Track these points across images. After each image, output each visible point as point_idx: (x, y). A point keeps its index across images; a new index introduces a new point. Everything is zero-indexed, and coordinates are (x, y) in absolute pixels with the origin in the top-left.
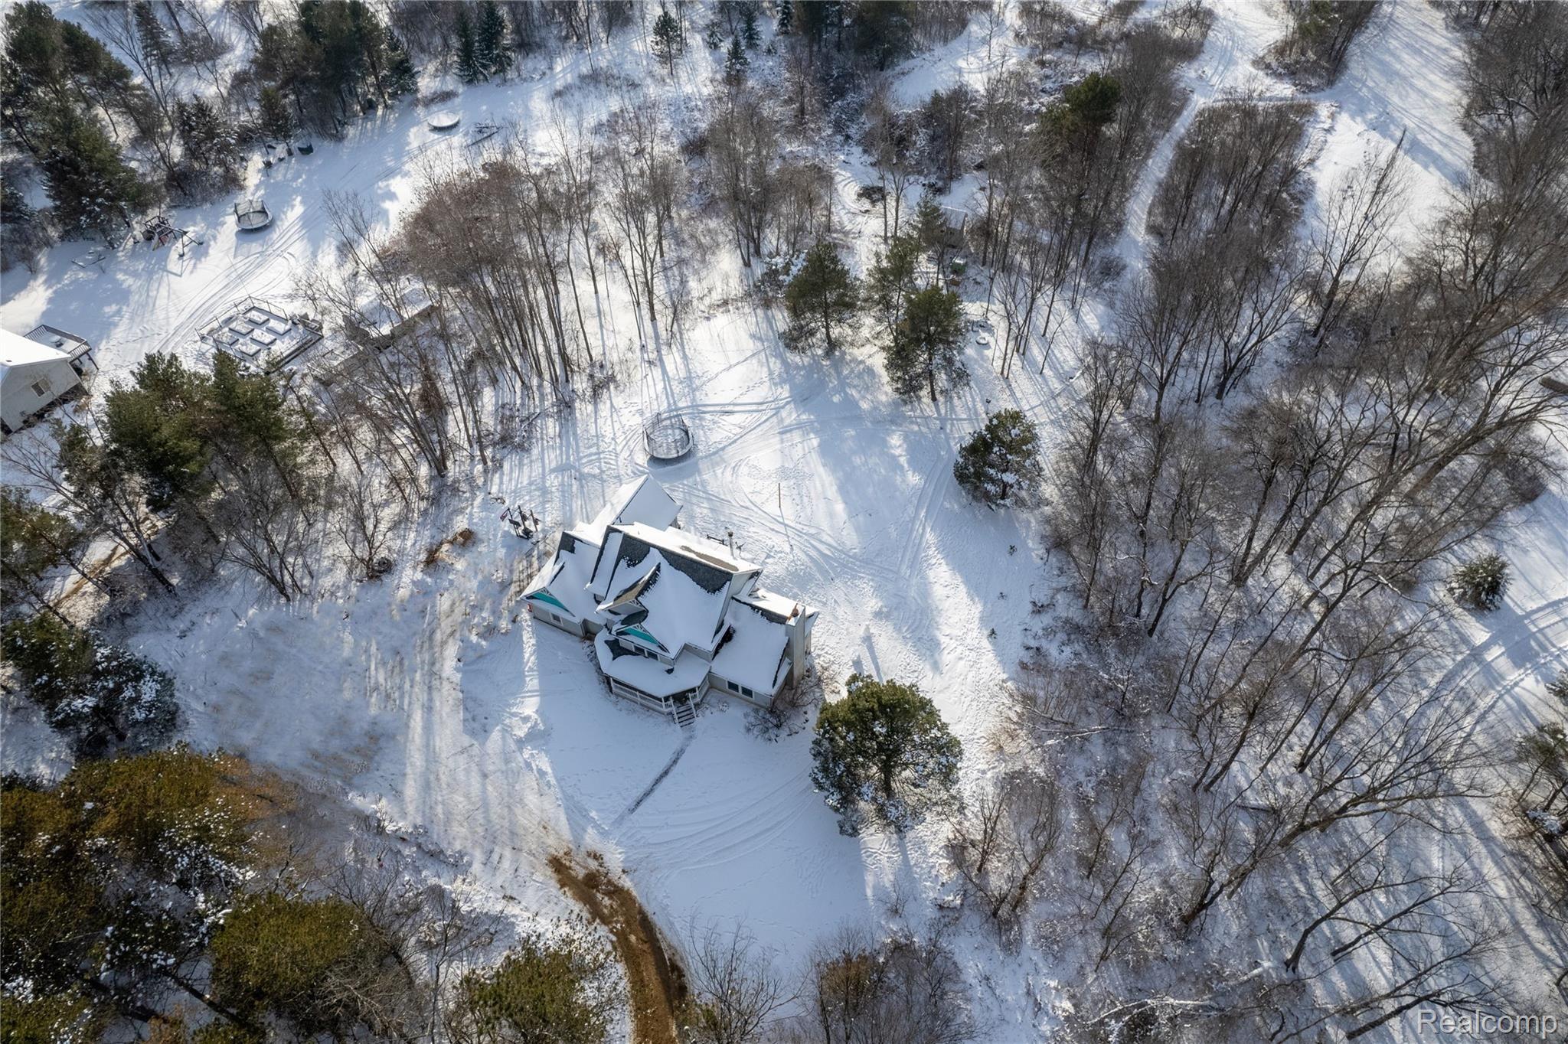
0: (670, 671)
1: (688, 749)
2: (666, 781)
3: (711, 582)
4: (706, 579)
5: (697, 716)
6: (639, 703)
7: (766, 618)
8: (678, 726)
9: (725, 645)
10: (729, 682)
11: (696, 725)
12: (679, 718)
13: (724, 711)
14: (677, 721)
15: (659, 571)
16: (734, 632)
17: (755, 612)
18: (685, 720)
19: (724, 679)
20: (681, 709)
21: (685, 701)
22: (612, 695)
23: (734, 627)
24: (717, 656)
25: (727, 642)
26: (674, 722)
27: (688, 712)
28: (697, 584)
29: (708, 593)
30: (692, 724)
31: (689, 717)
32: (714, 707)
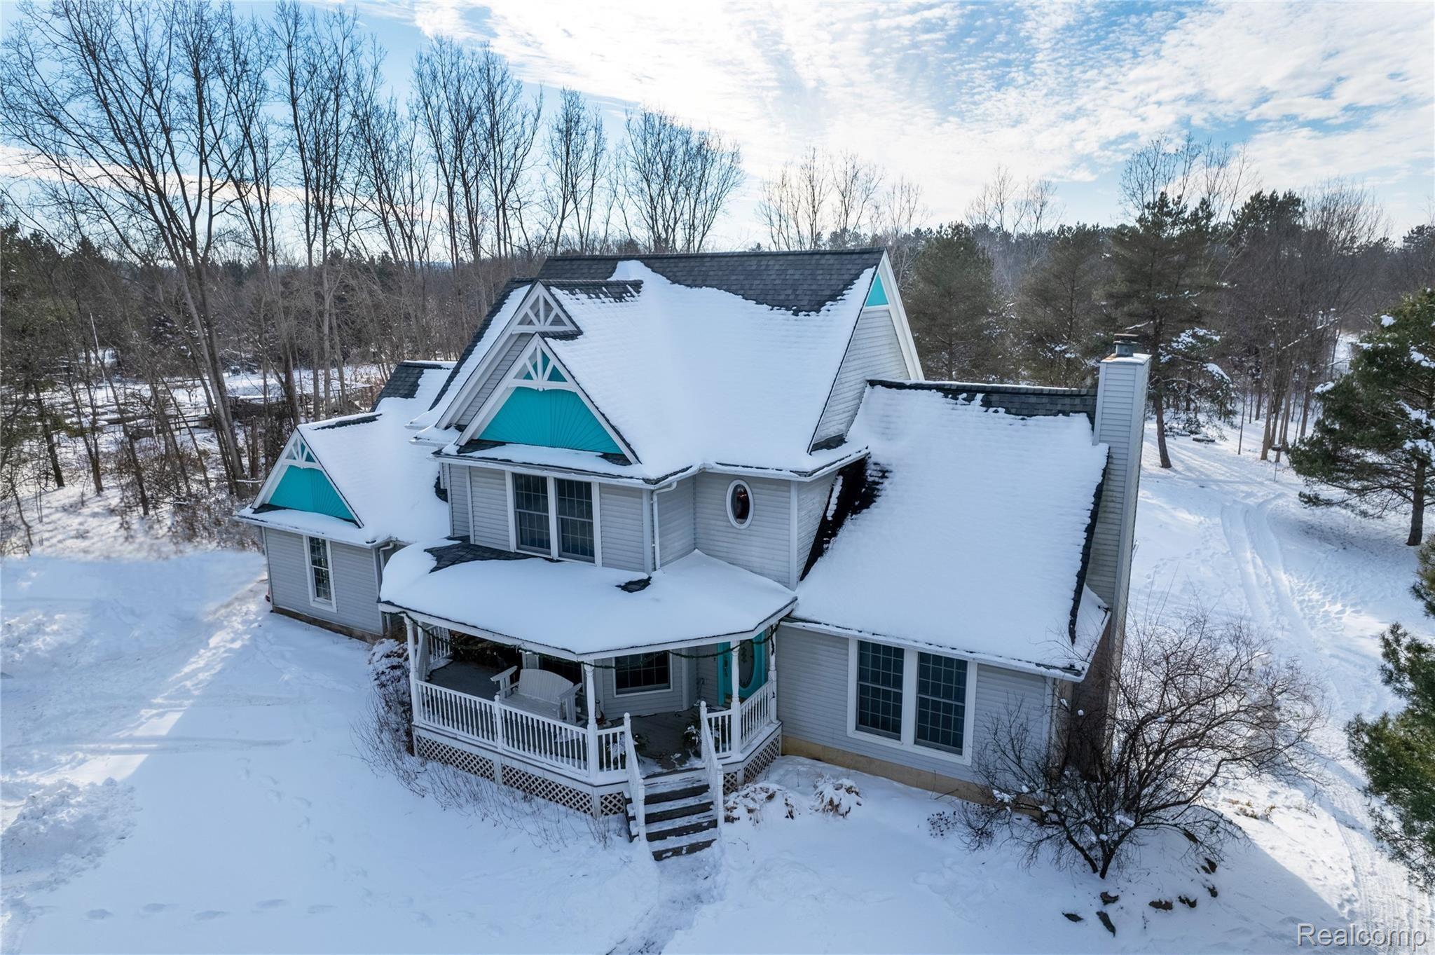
0: (635, 586)
3: (805, 287)
4: (790, 282)
5: (728, 819)
6: (498, 774)
7: (1001, 410)
8: (643, 848)
9: (848, 524)
10: (863, 645)
11: (723, 851)
12: (650, 819)
13: (843, 809)
14: (639, 828)
15: (638, 292)
16: (883, 477)
17: (960, 401)
18: (679, 832)
19: (843, 641)
20: (665, 784)
21: (682, 761)
22: (407, 757)
23: (881, 461)
24: (820, 564)
25: (857, 510)
26: (629, 833)
27: (692, 801)
28: (758, 303)
29: (796, 313)
30: (707, 850)
31: (694, 819)
32: (803, 793)
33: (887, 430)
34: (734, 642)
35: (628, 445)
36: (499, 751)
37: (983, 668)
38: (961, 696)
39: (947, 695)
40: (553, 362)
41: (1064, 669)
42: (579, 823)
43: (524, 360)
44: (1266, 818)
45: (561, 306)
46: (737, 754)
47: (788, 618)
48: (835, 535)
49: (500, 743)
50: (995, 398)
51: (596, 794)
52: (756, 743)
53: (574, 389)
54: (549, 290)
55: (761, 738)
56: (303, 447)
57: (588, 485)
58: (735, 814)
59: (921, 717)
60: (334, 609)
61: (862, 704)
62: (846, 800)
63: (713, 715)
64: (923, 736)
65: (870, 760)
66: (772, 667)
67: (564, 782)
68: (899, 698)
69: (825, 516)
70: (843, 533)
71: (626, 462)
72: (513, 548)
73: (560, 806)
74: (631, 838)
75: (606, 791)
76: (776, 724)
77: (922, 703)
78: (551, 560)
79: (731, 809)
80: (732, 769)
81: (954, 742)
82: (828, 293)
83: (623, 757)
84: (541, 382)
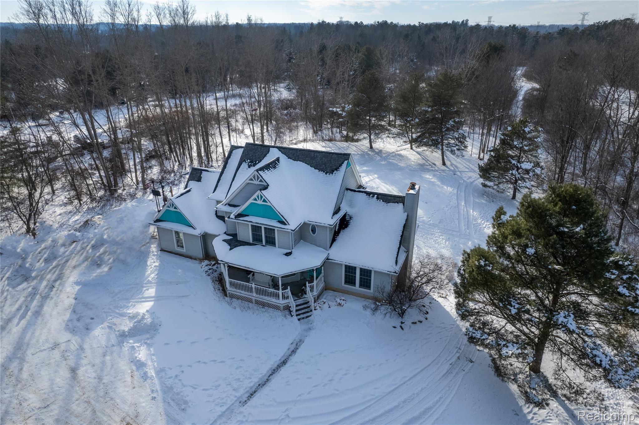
0: (288, 254)
1: (307, 340)
2: (284, 370)
3: (328, 165)
4: (324, 163)
5: (315, 309)
6: (254, 301)
7: (381, 200)
8: (295, 318)
9: (341, 232)
10: (346, 266)
11: (314, 317)
12: (297, 311)
13: (342, 305)
14: (294, 313)
15: (279, 162)
16: (351, 219)
17: (371, 197)
18: (303, 314)
19: (342, 265)
20: (298, 302)
21: (302, 295)
22: (226, 297)
23: (350, 214)
24: (335, 244)
25: (344, 229)
26: (291, 315)
27: (305, 306)
28: (315, 169)
29: (326, 174)
30: (310, 317)
31: (306, 310)
32: (332, 301)
33: (351, 205)
34: (315, 269)
35: (286, 220)
36: (254, 296)
37: (375, 272)
38: (370, 277)
39: (367, 276)
40: (264, 197)
41: (394, 272)
42: (279, 313)
43: (255, 196)
44: (445, 298)
45: (262, 177)
46: (315, 293)
47: (328, 259)
48: (338, 235)
49: (254, 294)
50: (380, 196)
51: (282, 306)
52: (320, 289)
53: (270, 205)
54: (258, 172)
55: (320, 288)
56: (173, 205)
57: (274, 230)
58: (316, 308)
59: (361, 281)
60: (185, 251)
61: (346, 278)
62: (342, 302)
63: (309, 285)
64: (361, 285)
65: (348, 291)
66: (323, 269)
67: (273, 303)
68: (355, 277)
69: (335, 230)
70: (340, 235)
71: (285, 224)
72: (251, 242)
73: (272, 309)
74: (292, 316)
75: (284, 305)
76: (324, 283)
77: (361, 278)
78: (263, 246)
79: (315, 307)
80: (315, 296)
81: (369, 287)
82: (335, 167)
83: (288, 297)
84: (260, 202)
